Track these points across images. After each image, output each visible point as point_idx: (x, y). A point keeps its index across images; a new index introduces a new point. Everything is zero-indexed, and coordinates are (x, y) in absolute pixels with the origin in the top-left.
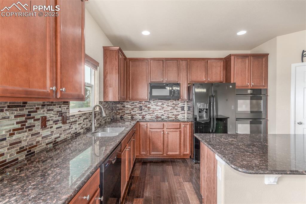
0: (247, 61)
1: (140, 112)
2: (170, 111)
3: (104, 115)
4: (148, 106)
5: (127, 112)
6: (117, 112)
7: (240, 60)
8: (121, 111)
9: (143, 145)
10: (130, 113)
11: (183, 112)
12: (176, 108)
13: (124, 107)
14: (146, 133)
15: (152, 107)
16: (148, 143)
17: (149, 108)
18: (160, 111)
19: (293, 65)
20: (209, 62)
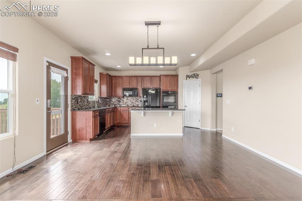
0: (168, 78)
1: (119, 103)
2: (135, 103)
3: (100, 101)
4: (123, 100)
5: (112, 103)
6: (107, 103)
7: (165, 78)
8: (109, 103)
9: (119, 119)
10: (114, 104)
11: (141, 103)
12: (138, 101)
13: (110, 100)
14: (120, 112)
15: (125, 100)
16: (121, 117)
17: (123, 101)
18: (129, 103)
19: (184, 81)
20: (153, 77)
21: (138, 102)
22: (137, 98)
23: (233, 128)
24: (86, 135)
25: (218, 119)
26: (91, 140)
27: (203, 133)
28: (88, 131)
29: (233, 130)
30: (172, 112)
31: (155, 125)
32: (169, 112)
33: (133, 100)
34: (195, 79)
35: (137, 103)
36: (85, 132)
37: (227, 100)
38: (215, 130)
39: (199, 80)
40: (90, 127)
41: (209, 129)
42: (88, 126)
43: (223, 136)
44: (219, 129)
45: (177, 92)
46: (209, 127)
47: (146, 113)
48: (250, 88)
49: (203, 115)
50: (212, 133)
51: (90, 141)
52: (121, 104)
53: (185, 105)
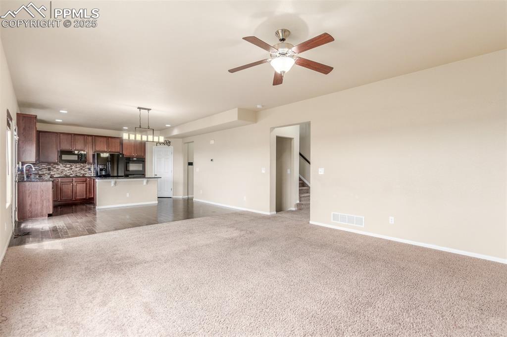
1: (49, 172)
2: (78, 171)
4: (57, 167)
11: (90, 172)
14: (57, 185)
15: (61, 168)
16: (59, 192)
17: (58, 169)
18: (68, 171)
19: (154, 147)
20: (109, 139)
21: (84, 170)
22: (82, 165)
23: (201, 191)
24: (42, 210)
25: (189, 187)
26: (50, 215)
27: (175, 201)
28: (44, 205)
29: (201, 193)
30: (147, 180)
31: (128, 195)
32: (143, 181)
33: (76, 167)
34: (166, 146)
35: (83, 172)
36: (39, 207)
37: (196, 168)
38: (187, 197)
39: (171, 147)
40: (49, 200)
41: (181, 197)
42: (45, 199)
43: (194, 199)
44: (190, 196)
45: (145, 158)
46: (181, 195)
47: (117, 182)
48: (212, 160)
49: (175, 184)
50: (184, 200)
51: (48, 217)
52: (53, 173)
53: (156, 174)
